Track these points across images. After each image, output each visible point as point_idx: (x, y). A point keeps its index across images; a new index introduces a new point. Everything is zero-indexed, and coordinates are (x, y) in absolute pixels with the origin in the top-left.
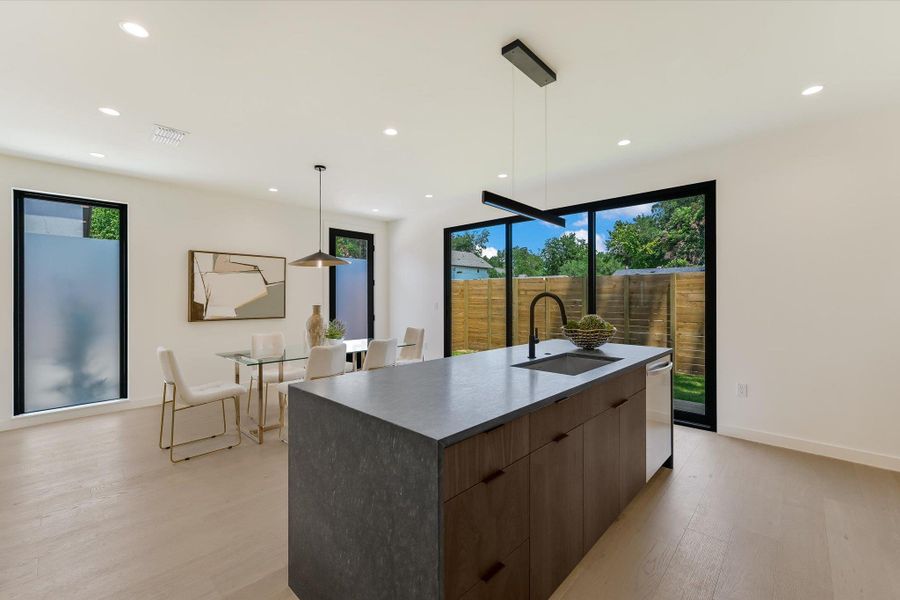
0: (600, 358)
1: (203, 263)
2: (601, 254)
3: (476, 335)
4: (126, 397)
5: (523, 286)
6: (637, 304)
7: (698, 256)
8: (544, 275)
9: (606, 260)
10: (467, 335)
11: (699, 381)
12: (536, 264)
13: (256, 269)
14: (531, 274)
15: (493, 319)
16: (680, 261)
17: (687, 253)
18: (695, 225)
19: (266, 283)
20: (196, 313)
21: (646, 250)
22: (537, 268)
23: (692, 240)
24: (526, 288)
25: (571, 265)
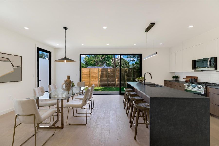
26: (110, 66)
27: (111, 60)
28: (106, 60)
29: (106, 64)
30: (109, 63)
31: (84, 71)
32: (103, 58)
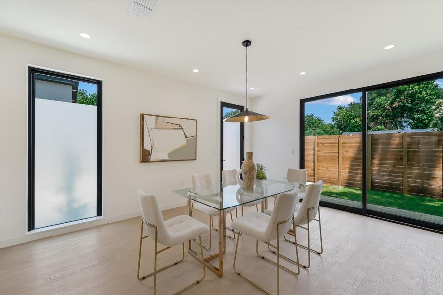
1: (149, 122)
4: (101, 216)
13: (180, 127)
17: (384, 123)
18: (388, 107)
19: (186, 137)
20: (145, 157)
23: (387, 116)
26: (426, 126)
27: (433, 108)
28: (411, 110)
29: (411, 121)
30: (425, 117)
31: (323, 143)
32: (396, 105)
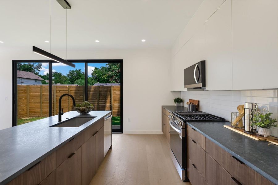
0: (89, 117)
2: (90, 78)
3: (34, 110)
5: (58, 89)
6: (102, 95)
7: (118, 80)
8: (68, 84)
9: (92, 80)
10: (29, 111)
11: (119, 118)
12: (64, 79)
14: (62, 83)
15: (43, 103)
16: (114, 82)
21: (104, 77)
22: (65, 81)
24: (59, 89)
25: (79, 81)
